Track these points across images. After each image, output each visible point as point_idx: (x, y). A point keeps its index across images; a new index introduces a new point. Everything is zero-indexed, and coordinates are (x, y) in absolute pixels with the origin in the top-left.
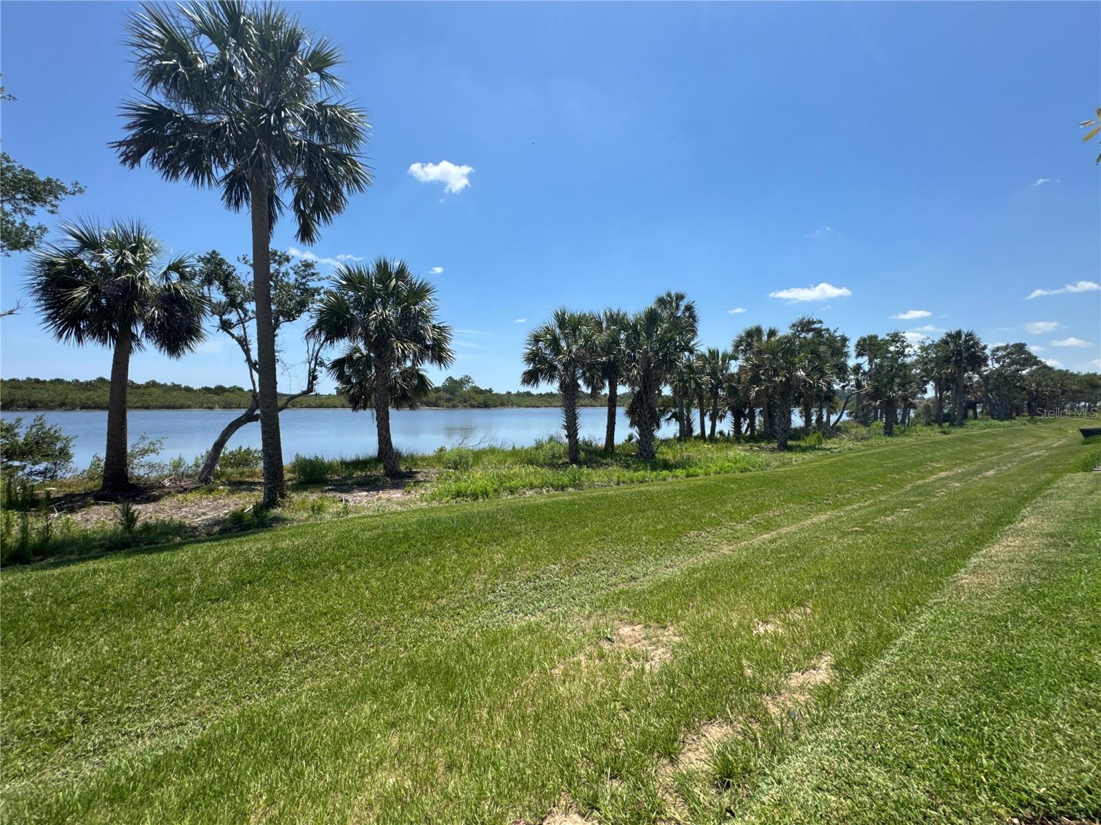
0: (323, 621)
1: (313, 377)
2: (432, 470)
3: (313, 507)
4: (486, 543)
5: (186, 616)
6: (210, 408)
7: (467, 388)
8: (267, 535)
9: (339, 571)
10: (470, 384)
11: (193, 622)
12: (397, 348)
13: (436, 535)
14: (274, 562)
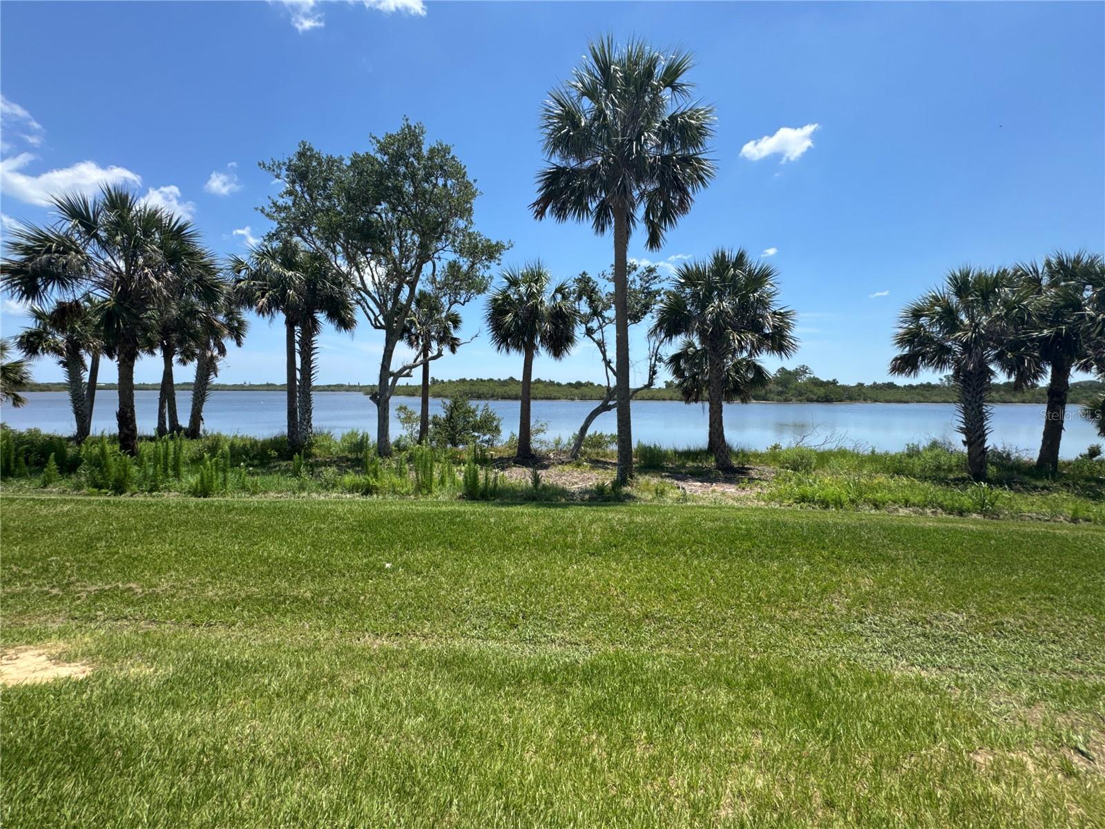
0: (674, 597)
1: (653, 372)
2: (767, 469)
3: (657, 490)
4: (847, 562)
5: (574, 561)
6: (572, 399)
7: (803, 379)
8: (624, 509)
9: (685, 554)
10: (807, 376)
11: (579, 567)
12: (734, 339)
13: (782, 539)
14: (633, 533)
